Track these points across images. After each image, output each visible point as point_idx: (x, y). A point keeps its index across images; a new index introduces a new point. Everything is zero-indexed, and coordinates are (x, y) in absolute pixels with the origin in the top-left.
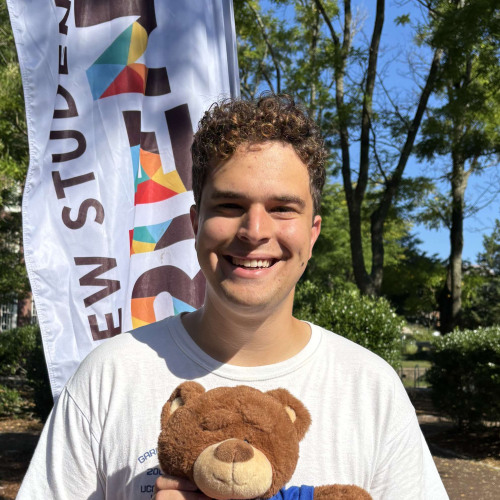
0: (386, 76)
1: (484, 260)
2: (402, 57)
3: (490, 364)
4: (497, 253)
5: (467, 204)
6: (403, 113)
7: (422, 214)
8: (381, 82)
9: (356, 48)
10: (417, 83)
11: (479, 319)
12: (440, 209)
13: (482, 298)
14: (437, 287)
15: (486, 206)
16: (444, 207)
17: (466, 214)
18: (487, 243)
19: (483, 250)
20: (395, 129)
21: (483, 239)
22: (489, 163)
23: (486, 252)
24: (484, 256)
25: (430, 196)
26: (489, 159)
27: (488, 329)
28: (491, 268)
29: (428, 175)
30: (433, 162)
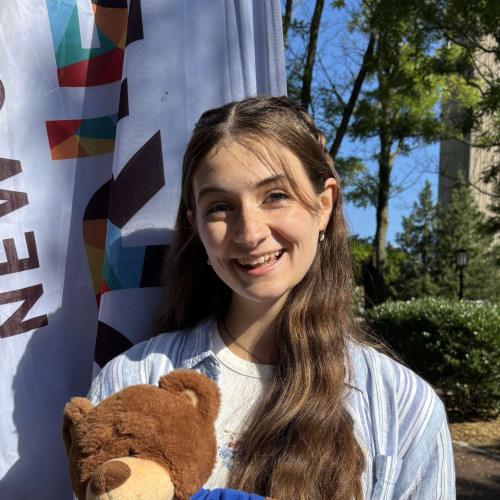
0: (324, 55)
1: (402, 240)
2: (336, 41)
3: (425, 333)
4: (414, 233)
5: (393, 184)
6: (339, 92)
7: (351, 194)
8: (320, 61)
9: (299, 21)
10: (348, 68)
11: (395, 293)
12: (369, 188)
13: (399, 274)
14: (362, 262)
15: (410, 186)
16: (372, 187)
17: (392, 194)
18: (406, 224)
19: (401, 230)
20: (328, 110)
21: (402, 220)
22: (416, 144)
23: (404, 231)
24: (403, 235)
25: (360, 176)
26: (417, 141)
27: (420, 300)
28: (409, 246)
29: (359, 155)
30: (365, 142)
